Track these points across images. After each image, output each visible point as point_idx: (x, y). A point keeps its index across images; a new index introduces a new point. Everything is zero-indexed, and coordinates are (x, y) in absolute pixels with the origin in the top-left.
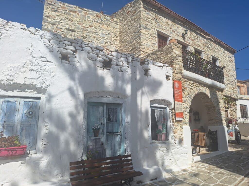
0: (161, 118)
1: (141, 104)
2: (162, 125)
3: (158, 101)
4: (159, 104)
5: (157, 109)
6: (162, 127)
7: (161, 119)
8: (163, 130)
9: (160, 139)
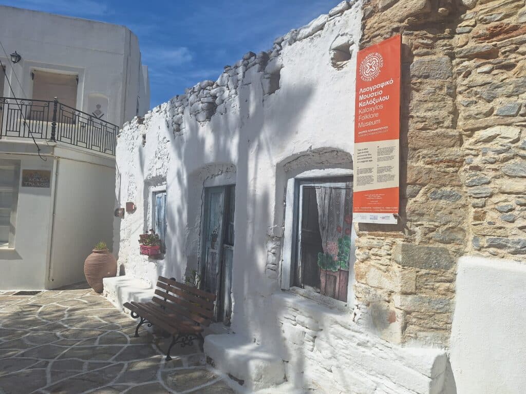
0: (338, 216)
1: (255, 179)
2: (340, 241)
3: (317, 158)
4: (321, 166)
5: (323, 185)
6: (340, 247)
7: (338, 220)
8: (340, 259)
9: (330, 290)
